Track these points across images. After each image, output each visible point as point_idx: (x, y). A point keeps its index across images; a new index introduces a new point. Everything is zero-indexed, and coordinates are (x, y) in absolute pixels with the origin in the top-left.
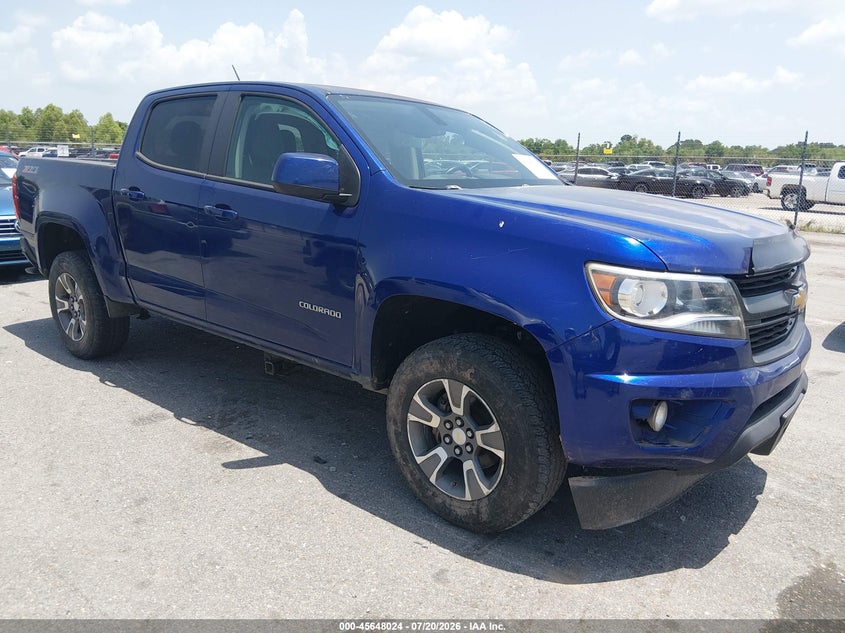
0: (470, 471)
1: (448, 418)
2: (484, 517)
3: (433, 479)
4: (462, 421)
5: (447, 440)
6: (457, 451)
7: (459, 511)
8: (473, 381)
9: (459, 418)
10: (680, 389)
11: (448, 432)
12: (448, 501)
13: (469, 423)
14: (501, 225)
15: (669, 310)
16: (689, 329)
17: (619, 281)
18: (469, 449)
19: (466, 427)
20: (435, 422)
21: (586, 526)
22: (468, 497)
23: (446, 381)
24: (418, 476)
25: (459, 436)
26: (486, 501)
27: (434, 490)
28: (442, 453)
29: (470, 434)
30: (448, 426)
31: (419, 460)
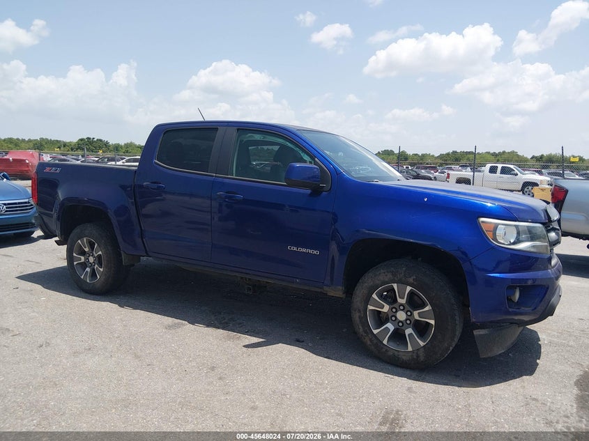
0: (410, 335)
1: (394, 306)
2: (422, 358)
3: (385, 342)
4: (404, 307)
5: (394, 318)
6: (401, 324)
7: (404, 358)
8: (415, 283)
9: (402, 305)
10: (527, 279)
11: (394, 314)
12: (396, 353)
13: (408, 308)
14: (426, 200)
15: (517, 241)
16: (528, 250)
17: (496, 226)
18: (408, 322)
19: (406, 310)
20: (386, 308)
21: (482, 356)
22: (410, 349)
23: (396, 284)
24: (375, 341)
25: (401, 316)
26: (422, 350)
27: (385, 347)
28: (390, 327)
29: (409, 313)
30: (394, 310)
31: (375, 332)
